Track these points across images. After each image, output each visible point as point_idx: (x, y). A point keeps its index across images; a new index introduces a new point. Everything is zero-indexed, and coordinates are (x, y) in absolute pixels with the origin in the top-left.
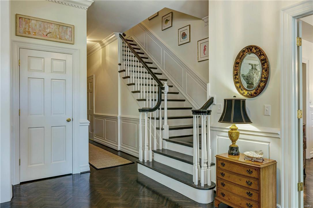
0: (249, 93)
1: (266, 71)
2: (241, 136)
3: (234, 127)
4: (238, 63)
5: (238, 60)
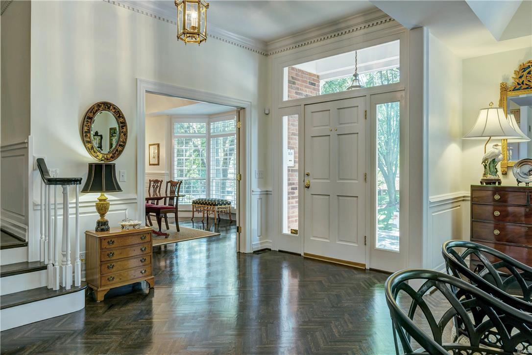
0: (104, 157)
1: (125, 135)
2: (111, 208)
3: (103, 198)
4: (91, 118)
5: (91, 115)
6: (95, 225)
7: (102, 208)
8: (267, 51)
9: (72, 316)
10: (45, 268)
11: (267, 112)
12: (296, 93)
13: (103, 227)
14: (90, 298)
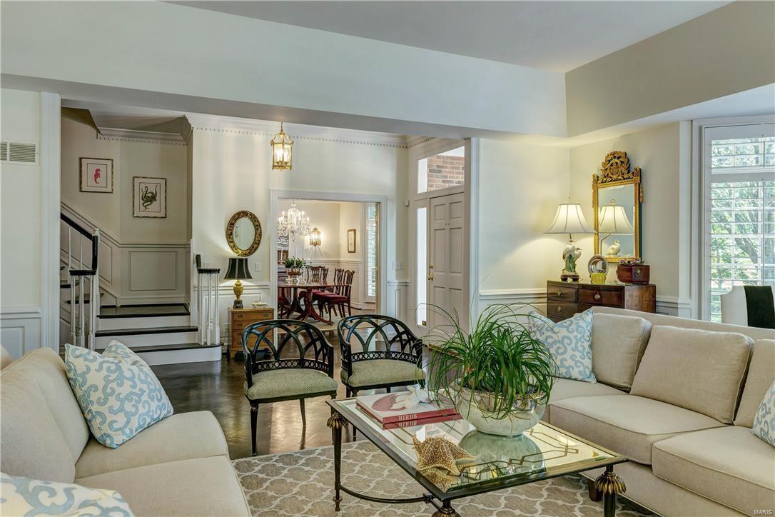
0: (242, 253)
1: (259, 235)
3: (239, 284)
4: (233, 224)
5: (233, 222)
6: (233, 304)
7: (238, 291)
8: (406, 144)
9: (211, 363)
10: (196, 330)
11: (407, 204)
12: (443, 181)
13: (238, 305)
14: (226, 355)
